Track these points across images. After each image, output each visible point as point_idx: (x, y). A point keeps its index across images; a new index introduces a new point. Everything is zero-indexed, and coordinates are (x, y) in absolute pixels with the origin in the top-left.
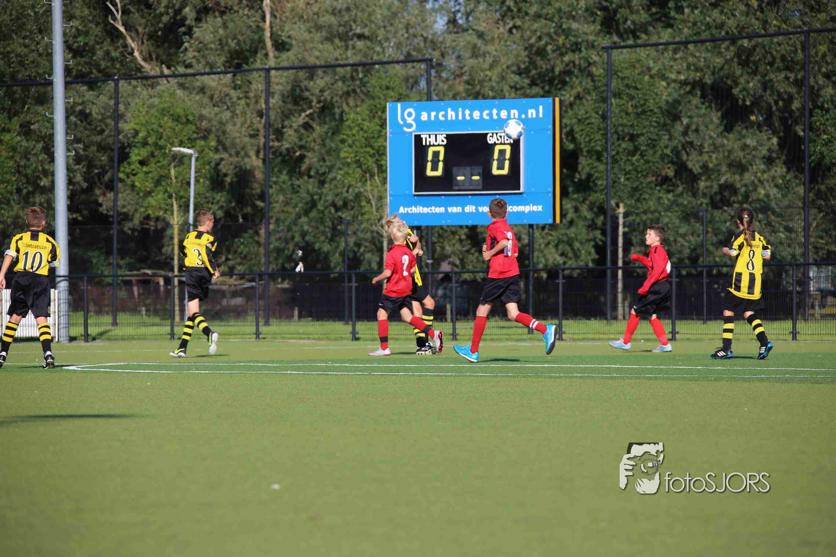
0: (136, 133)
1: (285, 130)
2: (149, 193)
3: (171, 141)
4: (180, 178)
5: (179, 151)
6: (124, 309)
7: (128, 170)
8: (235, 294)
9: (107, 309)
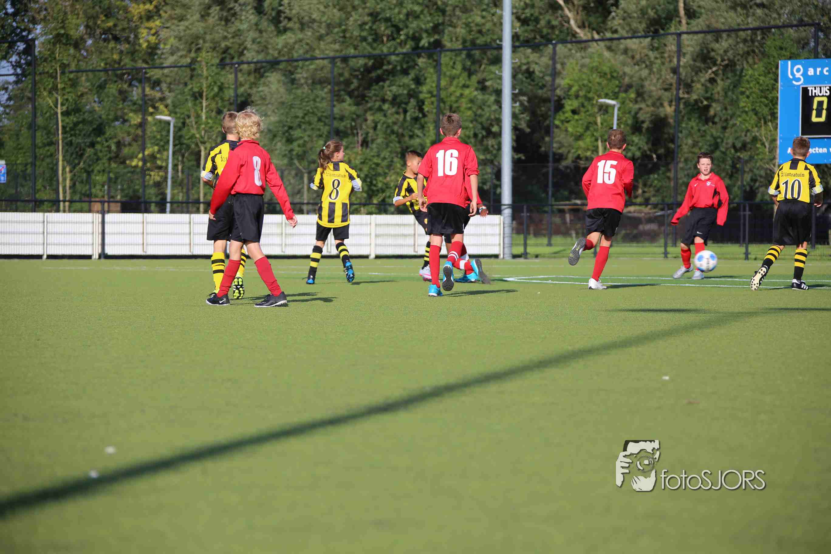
0: (570, 87)
1: (694, 85)
2: (579, 137)
3: (598, 93)
4: (605, 124)
5: (605, 102)
6: (558, 232)
7: (563, 118)
8: (650, 220)
9: (544, 232)
